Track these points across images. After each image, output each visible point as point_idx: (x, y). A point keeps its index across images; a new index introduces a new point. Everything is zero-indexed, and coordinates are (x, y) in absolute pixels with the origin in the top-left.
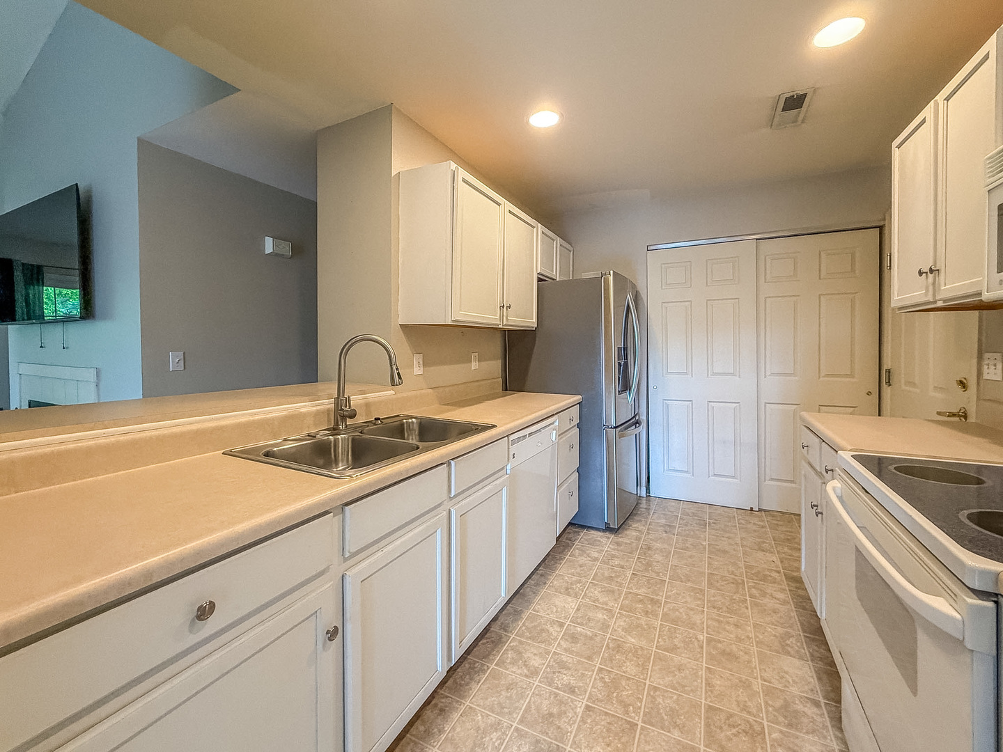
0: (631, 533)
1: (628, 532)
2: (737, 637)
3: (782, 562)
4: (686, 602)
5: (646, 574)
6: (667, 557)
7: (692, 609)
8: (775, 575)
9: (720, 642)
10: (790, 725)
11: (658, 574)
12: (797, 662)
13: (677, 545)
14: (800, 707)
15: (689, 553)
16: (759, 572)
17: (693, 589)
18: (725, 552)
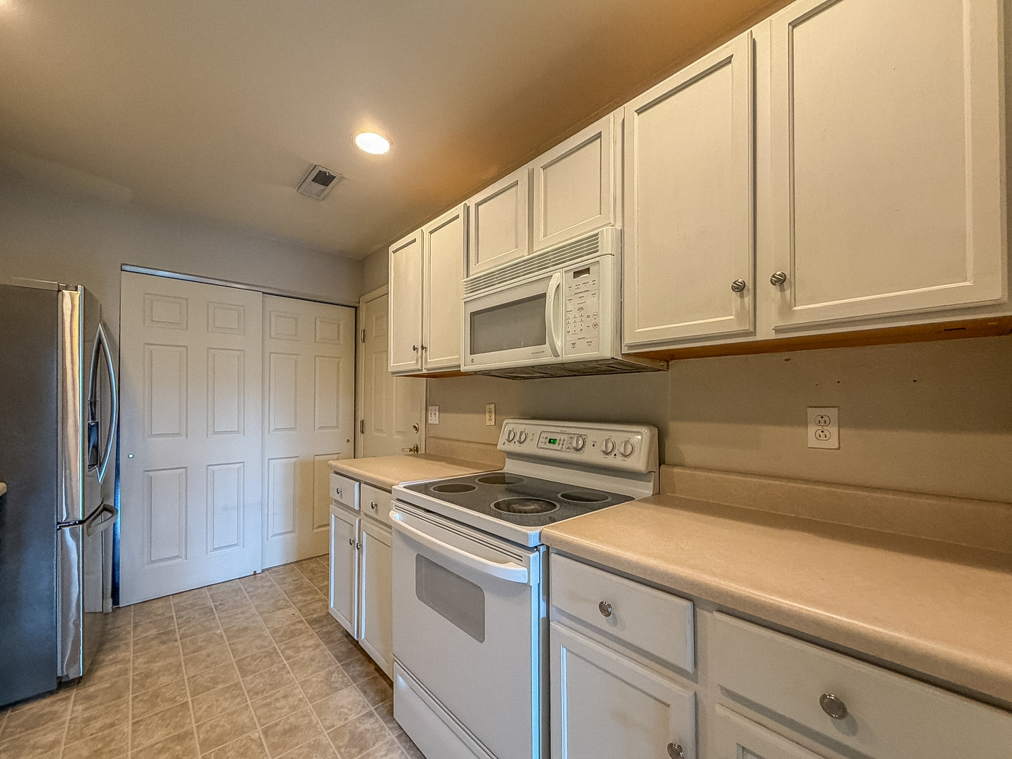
0: (107, 671)
1: (100, 673)
2: (290, 708)
3: (300, 610)
4: (224, 709)
5: (157, 710)
6: (178, 672)
7: (234, 712)
8: (299, 626)
9: (277, 724)
10: (361, 750)
11: (173, 700)
12: (345, 692)
13: (186, 651)
14: (362, 728)
15: (204, 652)
16: (285, 631)
17: (225, 690)
18: (246, 629)
